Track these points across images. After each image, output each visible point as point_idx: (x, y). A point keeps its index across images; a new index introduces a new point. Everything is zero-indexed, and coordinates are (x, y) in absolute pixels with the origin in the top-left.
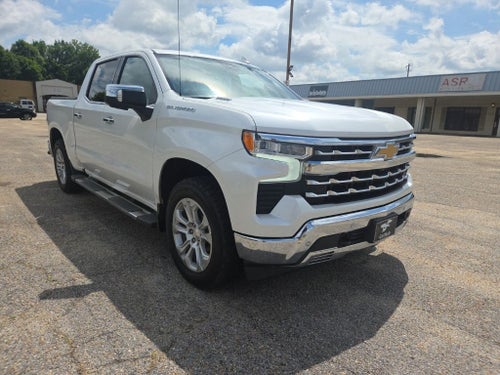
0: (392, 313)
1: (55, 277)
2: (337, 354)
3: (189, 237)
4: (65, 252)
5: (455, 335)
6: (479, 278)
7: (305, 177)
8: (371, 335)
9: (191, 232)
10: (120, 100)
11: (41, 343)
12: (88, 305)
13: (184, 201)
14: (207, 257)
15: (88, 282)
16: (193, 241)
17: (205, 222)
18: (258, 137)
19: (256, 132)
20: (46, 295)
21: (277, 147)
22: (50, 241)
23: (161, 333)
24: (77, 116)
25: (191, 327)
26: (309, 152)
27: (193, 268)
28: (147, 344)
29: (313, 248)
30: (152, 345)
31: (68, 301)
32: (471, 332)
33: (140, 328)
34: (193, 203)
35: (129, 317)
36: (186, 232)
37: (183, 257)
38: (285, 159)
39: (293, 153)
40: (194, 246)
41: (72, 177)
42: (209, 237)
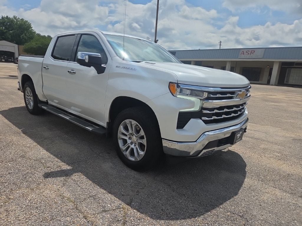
0: (243, 182)
1: (48, 165)
2: (221, 204)
3: (129, 141)
4: (47, 150)
5: (278, 193)
6: (282, 163)
7: (203, 108)
8: (236, 194)
9: (130, 138)
10: (87, 61)
11: (56, 203)
12: (74, 181)
13: (127, 121)
14: (142, 153)
15: (69, 167)
16: (132, 143)
17: (142, 133)
18: (178, 86)
19: (178, 84)
20: (47, 175)
21: (188, 92)
22: (35, 144)
23: (123, 195)
24: (45, 68)
25: (138, 192)
26: (206, 95)
27: (132, 159)
28: (117, 202)
29: (204, 148)
30: (120, 202)
31: (62, 178)
32: (286, 191)
33: (110, 193)
34: (134, 122)
35: (101, 187)
36: (126, 138)
37: (124, 153)
38: (193, 99)
39: (196, 95)
40: (133, 146)
41: (39, 105)
42: (144, 142)
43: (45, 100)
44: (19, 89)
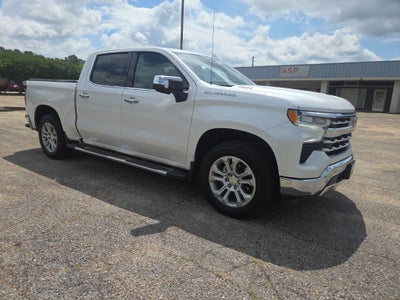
1: (127, 220)
2: (358, 247)
3: (226, 184)
7: (325, 138)
9: (227, 180)
10: (167, 86)
11: (171, 264)
12: (174, 236)
13: (225, 159)
14: (248, 197)
15: (156, 222)
16: (230, 186)
17: (249, 171)
18: (299, 114)
19: (298, 111)
21: (310, 119)
26: (328, 123)
27: (234, 205)
29: (327, 185)
30: (246, 255)
31: (157, 235)
34: (236, 159)
36: (222, 180)
37: (219, 199)
38: (314, 127)
39: (317, 124)
40: (232, 189)
41: (68, 145)
42: (253, 182)
43: (78, 138)
44: (28, 126)
